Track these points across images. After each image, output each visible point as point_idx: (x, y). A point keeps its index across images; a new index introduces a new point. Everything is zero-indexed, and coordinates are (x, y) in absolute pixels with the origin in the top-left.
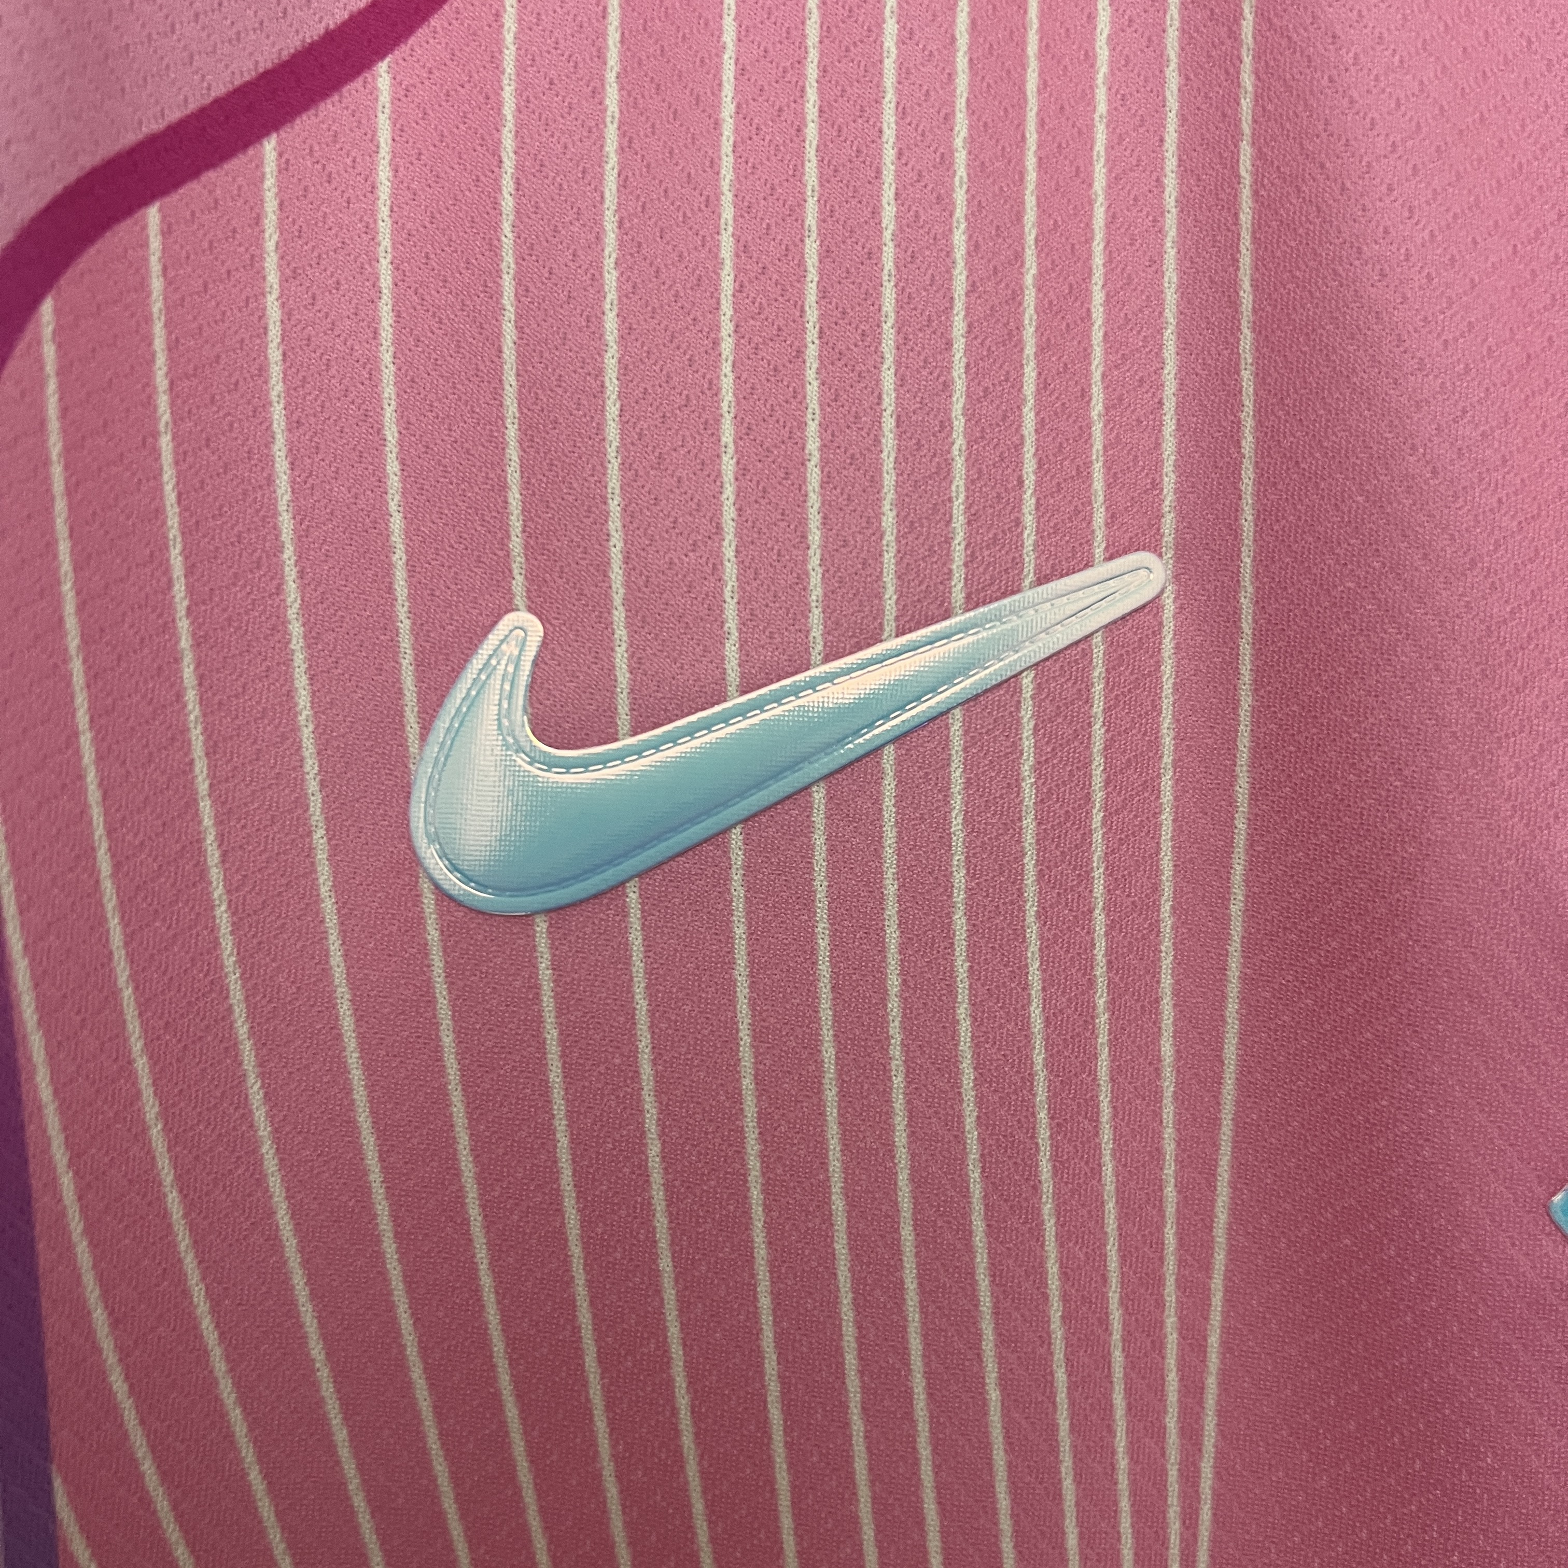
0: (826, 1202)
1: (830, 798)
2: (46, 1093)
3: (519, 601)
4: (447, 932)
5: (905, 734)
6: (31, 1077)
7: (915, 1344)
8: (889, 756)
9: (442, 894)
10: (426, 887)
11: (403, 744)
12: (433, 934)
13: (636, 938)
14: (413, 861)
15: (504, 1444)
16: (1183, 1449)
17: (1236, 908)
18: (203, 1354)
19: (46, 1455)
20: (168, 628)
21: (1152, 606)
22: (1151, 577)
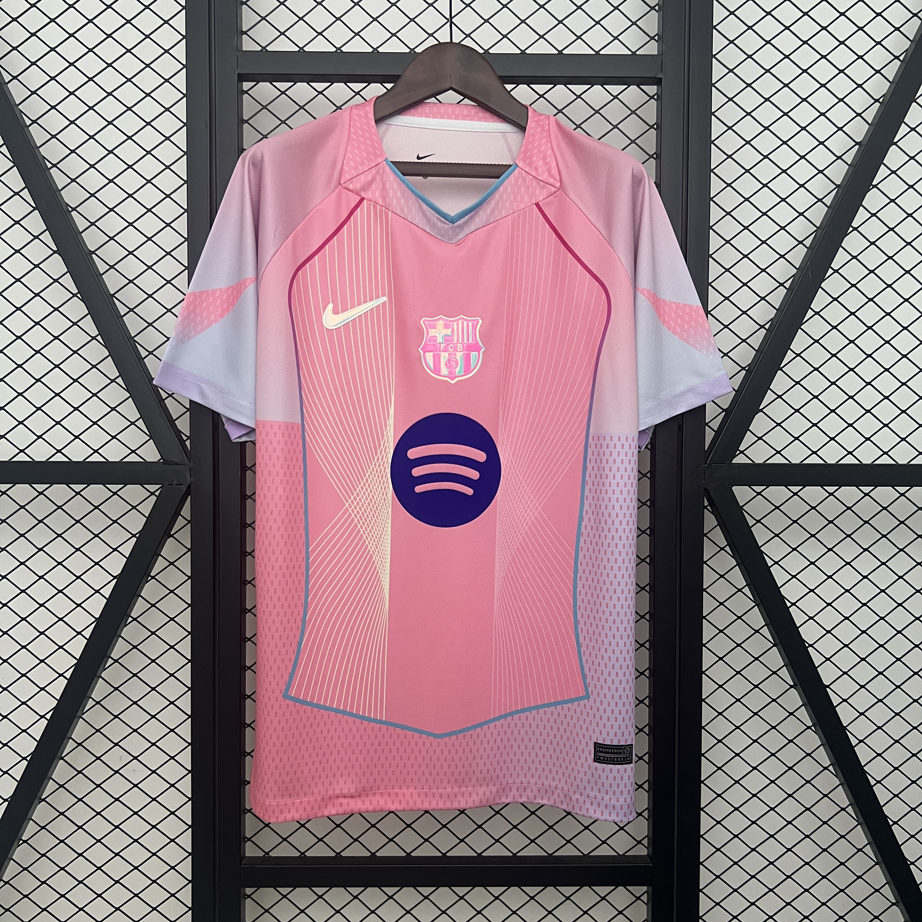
1: (358, 318)
3: (331, 302)
4: (326, 331)
8: (363, 315)
9: (326, 328)
10: (324, 327)
11: (322, 315)
13: (342, 331)
14: (323, 325)
17: (394, 325)
21: (386, 301)
22: (385, 299)
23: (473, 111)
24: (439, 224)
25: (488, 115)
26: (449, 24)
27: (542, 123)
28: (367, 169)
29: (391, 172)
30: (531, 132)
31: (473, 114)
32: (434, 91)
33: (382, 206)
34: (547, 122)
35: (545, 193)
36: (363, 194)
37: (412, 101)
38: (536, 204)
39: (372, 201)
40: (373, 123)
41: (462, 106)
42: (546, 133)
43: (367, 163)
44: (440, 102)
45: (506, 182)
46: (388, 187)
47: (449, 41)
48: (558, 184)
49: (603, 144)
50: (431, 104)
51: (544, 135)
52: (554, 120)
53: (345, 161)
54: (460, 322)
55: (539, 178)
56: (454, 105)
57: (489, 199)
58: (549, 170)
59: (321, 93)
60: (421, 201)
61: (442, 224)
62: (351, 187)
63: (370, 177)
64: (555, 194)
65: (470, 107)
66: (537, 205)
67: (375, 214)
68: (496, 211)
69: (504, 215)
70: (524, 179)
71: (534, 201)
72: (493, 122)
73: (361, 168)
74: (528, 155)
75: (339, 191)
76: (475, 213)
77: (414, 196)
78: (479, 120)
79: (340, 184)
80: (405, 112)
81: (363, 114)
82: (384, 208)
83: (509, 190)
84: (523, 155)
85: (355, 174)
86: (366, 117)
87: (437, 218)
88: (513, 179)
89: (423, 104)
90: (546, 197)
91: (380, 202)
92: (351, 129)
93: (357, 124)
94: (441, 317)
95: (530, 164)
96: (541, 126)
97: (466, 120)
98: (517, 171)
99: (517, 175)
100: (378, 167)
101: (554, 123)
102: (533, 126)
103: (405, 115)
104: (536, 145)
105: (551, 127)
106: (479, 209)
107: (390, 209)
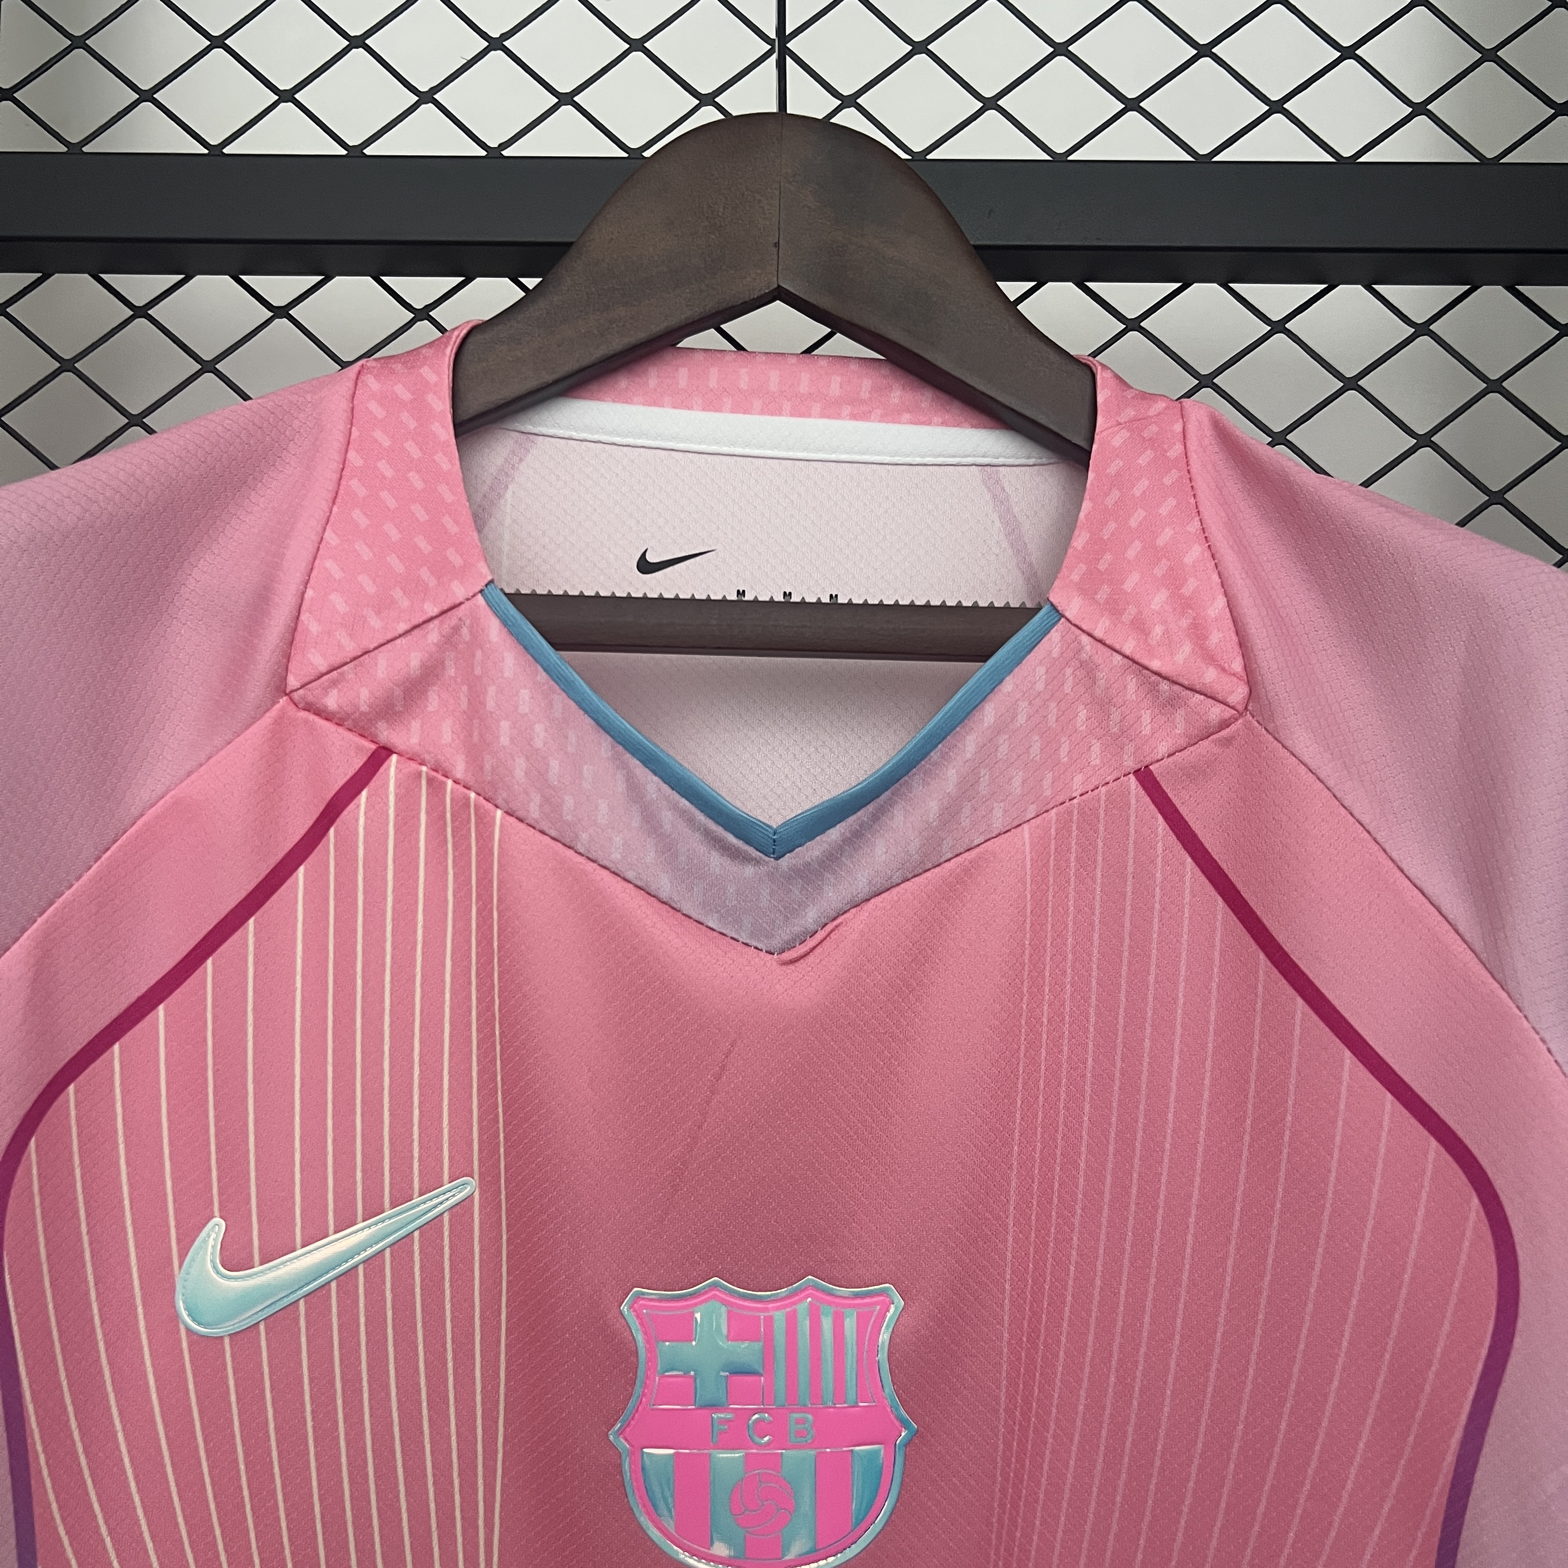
0: (338, 1443)
1: (338, 1286)
2: (34, 1425)
3: (217, 1213)
4: (190, 1345)
5: (367, 1260)
6: (29, 1421)
7: (373, 1497)
8: (361, 1269)
9: (189, 1331)
10: (182, 1327)
11: (172, 1270)
12: (185, 1345)
13: (263, 1343)
14: (176, 1317)
15: (215, 1545)
16: (486, 1533)
17: (503, 1317)
18: (95, 1517)
19: (35, 1560)
20: (80, 1240)
21: (470, 1197)
22: (469, 1187)
23: (866, 383)
24: (716, 862)
25: (925, 398)
26: (774, 57)
27: (1154, 428)
28: (402, 627)
29: (510, 641)
30: (1112, 469)
31: (865, 395)
32: (710, 305)
33: (467, 787)
34: (1178, 427)
35: (1180, 727)
36: (386, 734)
37: (617, 343)
38: (1136, 772)
39: (422, 763)
40: (445, 431)
41: (823, 363)
42: (1175, 474)
43: (405, 603)
44: (739, 347)
45: (1008, 685)
46: (491, 704)
47: (774, 109)
48: (1238, 693)
49: (1385, 503)
50: (700, 356)
51: (1168, 481)
52: (1206, 421)
53: (310, 593)
54: (803, 1308)
55: (1155, 665)
56: (793, 360)
57: (935, 755)
58: (1198, 632)
59: (281, 312)
60: (635, 763)
61: (727, 862)
62: (332, 701)
63: (415, 661)
64: (1224, 733)
65: (854, 366)
66: (1145, 777)
67: (436, 820)
68: (967, 810)
69: (998, 824)
70: (1089, 670)
71: (1130, 763)
72: (945, 424)
73: (375, 622)
74: (1102, 566)
75: (279, 721)
76: (875, 818)
77: (606, 741)
78: (891, 416)
79: (281, 689)
80: (594, 387)
81: (406, 396)
82: (473, 795)
83: (1021, 719)
84: (1083, 567)
85: (351, 648)
86: (419, 407)
87: (707, 833)
88: (1041, 670)
89: (668, 355)
90: (1182, 742)
91: (460, 769)
92: (352, 455)
93: (378, 435)
94: (715, 1283)
95: (1114, 608)
96: (1152, 442)
97: (838, 416)
98: (1055, 635)
99: (1056, 653)
100: (452, 619)
101: (1208, 431)
102: (1117, 441)
103: (592, 398)
104: (1133, 523)
105: (1193, 445)
106: (891, 803)
107: (499, 802)
